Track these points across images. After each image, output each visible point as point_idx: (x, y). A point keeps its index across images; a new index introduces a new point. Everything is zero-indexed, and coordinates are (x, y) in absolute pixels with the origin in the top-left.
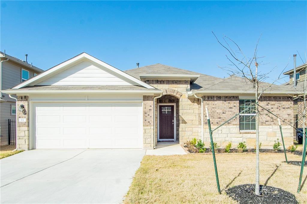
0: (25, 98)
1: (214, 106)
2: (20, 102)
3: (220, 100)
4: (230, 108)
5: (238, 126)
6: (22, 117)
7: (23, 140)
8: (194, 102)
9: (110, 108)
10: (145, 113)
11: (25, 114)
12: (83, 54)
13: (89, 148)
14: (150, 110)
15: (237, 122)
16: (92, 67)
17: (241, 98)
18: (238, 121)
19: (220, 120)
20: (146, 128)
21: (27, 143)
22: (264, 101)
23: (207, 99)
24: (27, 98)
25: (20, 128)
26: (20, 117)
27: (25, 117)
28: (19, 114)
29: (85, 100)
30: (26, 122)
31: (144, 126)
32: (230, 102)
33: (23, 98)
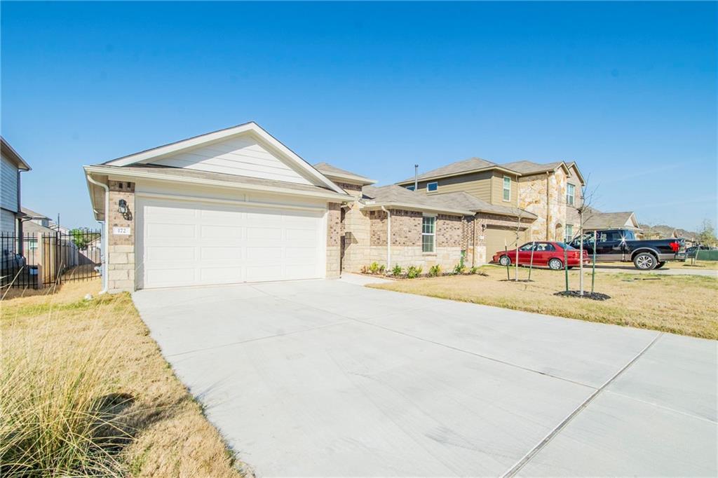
0: (129, 186)
1: (401, 223)
2: (117, 193)
3: (407, 216)
4: (415, 226)
5: (421, 247)
6: (122, 226)
7: (123, 272)
8: (365, 215)
9: (280, 216)
10: (331, 228)
11: (128, 219)
12: (250, 124)
13: (245, 282)
14: (337, 223)
15: (420, 243)
16: (256, 147)
17: (424, 214)
18: (421, 241)
19: (406, 239)
20: (331, 248)
21: (132, 277)
22: (443, 219)
23: (395, 213)
24: (134, 187)
25: (116, 246)
26: (116, 225)
27: (129, 226)
28: (115, 218)
29: (245, 201)
30: (130, 236)
31: (328, 246)
32: (416, 218)
33: (125, 186)
